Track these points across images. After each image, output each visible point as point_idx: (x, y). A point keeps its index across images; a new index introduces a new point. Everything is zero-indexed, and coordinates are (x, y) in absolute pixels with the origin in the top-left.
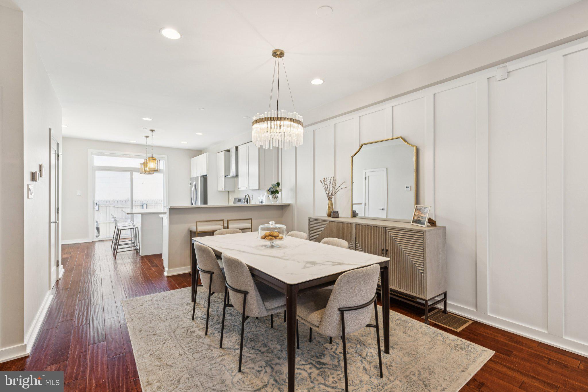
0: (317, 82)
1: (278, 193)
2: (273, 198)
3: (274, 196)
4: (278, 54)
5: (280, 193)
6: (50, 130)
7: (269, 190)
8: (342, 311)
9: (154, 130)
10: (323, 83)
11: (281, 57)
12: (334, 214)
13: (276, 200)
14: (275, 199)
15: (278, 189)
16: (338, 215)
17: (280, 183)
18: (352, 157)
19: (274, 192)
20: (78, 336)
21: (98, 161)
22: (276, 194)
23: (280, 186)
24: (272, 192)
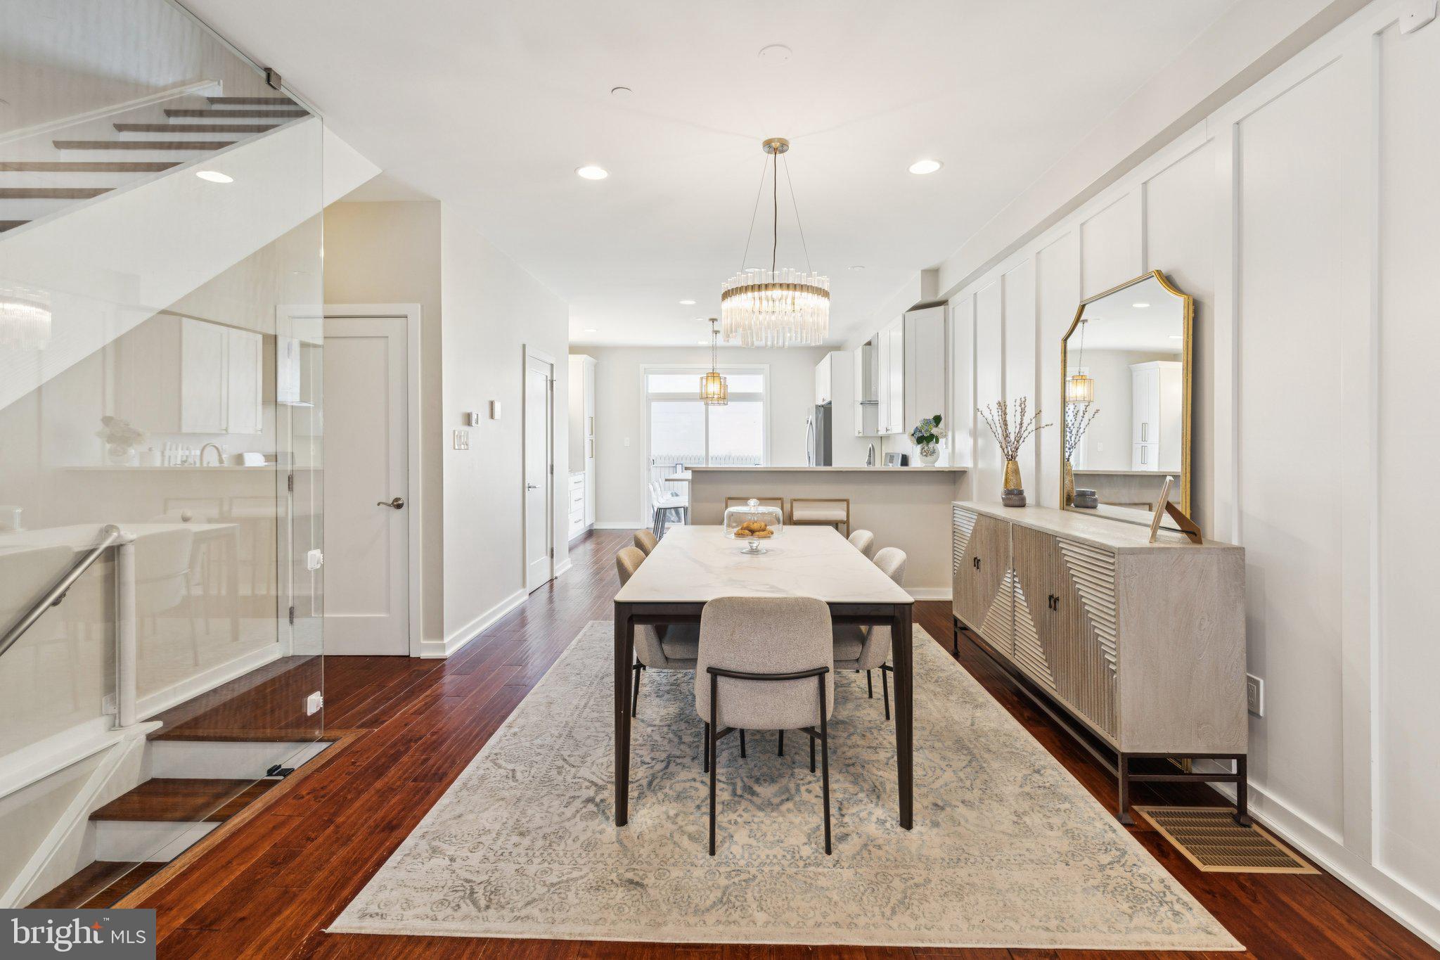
0: (925, 167)
1: (937, 442)
2: (921, 453)
3: (926, 448)
4: (776, 147)
5: (942, 441)
6: (524, 346)
7: (913, 435)
8: (715, 673)
9: (716, 320)
10: (940, 168)
11: (782, 152)
12: (1015, 498)
13: (929, 458)
14: (926, 456)
15: (934, 431)
16: (1023, 499)
17: (943, 417)
18: (1065, 340)
19: (925, 438)
20: (522, 657)
21: (658, 383)
22: (932, 445)
23: (942, 425)
24: (920, 440)
